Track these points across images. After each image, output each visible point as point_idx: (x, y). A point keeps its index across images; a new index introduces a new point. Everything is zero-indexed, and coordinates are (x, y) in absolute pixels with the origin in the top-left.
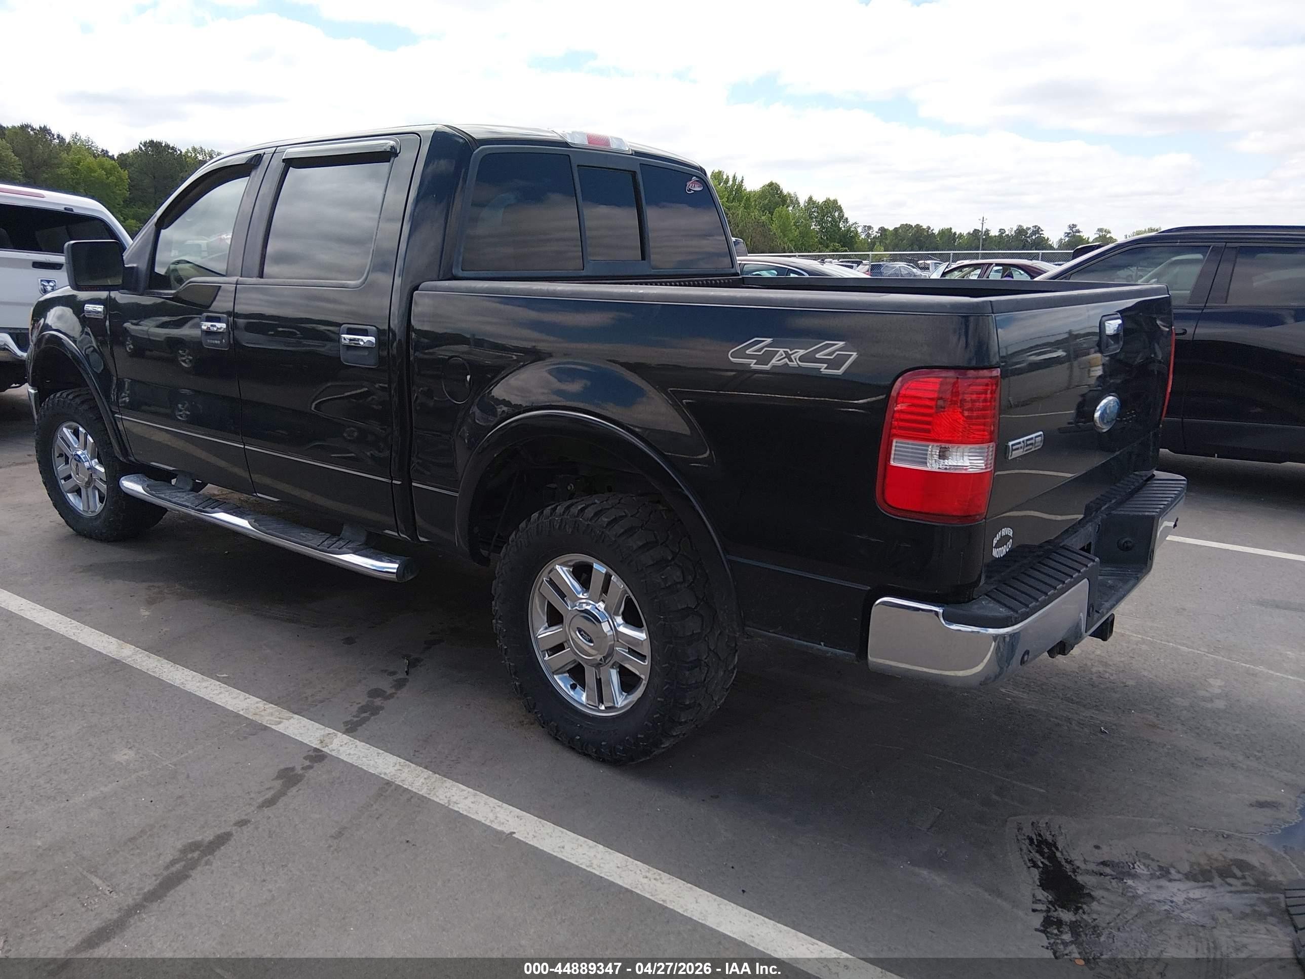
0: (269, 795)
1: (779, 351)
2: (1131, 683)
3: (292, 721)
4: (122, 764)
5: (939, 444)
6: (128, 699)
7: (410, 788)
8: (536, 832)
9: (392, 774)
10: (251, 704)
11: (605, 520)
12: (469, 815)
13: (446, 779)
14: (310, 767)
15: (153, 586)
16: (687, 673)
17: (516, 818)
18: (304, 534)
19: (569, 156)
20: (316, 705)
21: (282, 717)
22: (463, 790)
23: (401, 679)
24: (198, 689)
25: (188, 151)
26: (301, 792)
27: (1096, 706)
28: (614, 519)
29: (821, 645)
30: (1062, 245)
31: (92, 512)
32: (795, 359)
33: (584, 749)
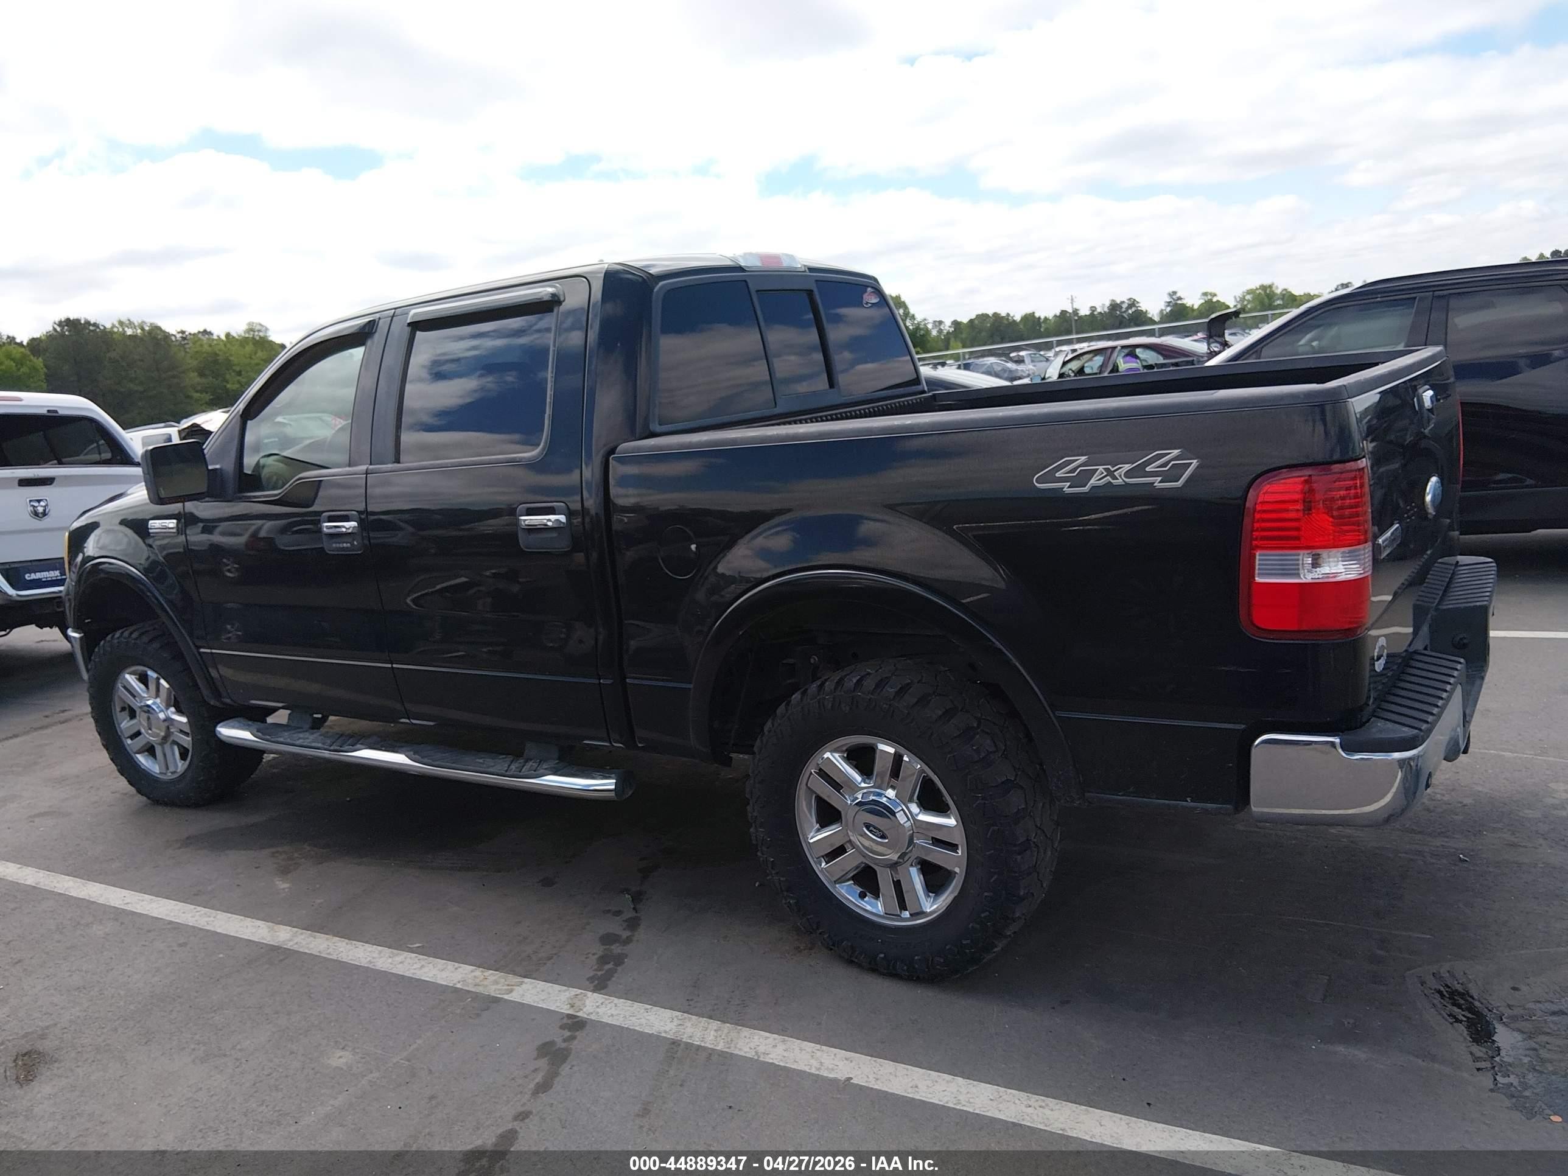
0: (539, 1078)
1: (1098, 469)
2: (1468, 801)
3: (524, 986)
4: (342, 1069)
5: (1309, 551)
6: (312, 991)
7: (703, 1045)
8: (877, 1074)
9: (674, 1031)
10: (466, 974)
11: (891, 691)
12: (787, 1065)
13: (740, 1027)
14: (573, 1038)
15: (277, 852)
16: (1019, 857)
17: (845, 1061)
18: (481, 761)
19: (745, 281)
20: (545, 964)
21: (511, 983)
22: (767, 1038)
23: (631, 918)
24: (392, 966)
25: (114, 326)
26: (575, 1068)
27: (1442, 832)
28: (901, 688)
29: (1187, 801)
30: (1165, 318)
31: (172, 773)
32: (1120, 476)
33: (891, 968)
